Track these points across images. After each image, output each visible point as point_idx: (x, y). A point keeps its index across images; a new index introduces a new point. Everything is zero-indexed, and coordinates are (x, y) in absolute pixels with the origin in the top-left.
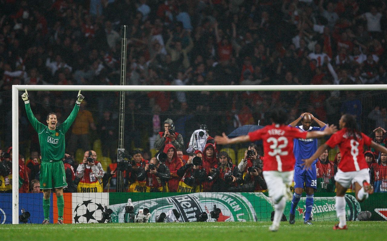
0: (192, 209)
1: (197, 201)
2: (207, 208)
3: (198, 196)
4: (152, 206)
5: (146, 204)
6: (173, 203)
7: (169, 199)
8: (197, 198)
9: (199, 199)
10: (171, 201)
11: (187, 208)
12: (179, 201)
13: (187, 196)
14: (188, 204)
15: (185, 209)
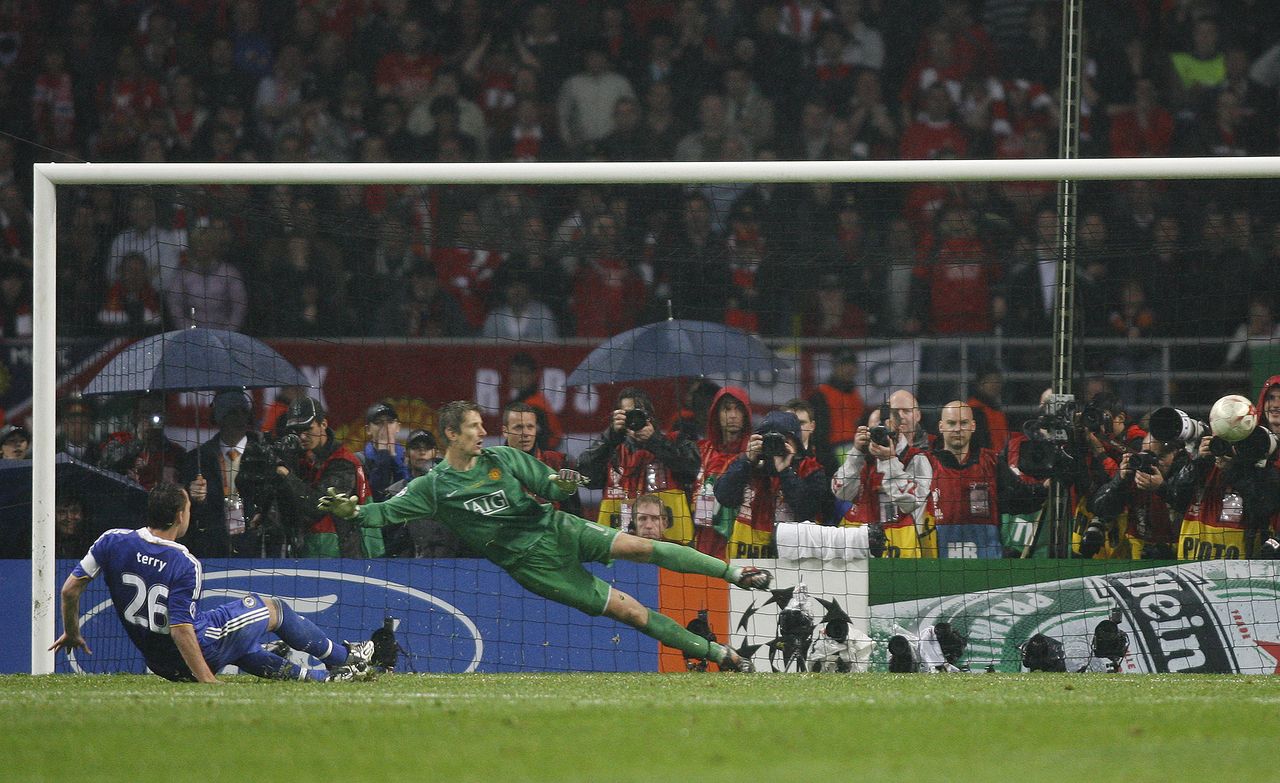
0: (1184, 623)
1: (1206, 592)
2: (1243, 620)
3: (1208, 575)
4: (1029, 610)
5: (1008, 603)
6: (1111, 599)
7: (1095, 583)
8: (1204, 582)
9: (1212, 584)
10: (1104, 592)
11: (1164, 618)
12: (1136, 592)
13: (1167, 572)
14: (1168, 605)
15: (1157, 620)
